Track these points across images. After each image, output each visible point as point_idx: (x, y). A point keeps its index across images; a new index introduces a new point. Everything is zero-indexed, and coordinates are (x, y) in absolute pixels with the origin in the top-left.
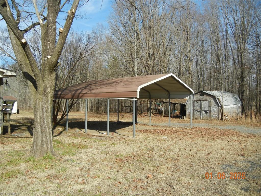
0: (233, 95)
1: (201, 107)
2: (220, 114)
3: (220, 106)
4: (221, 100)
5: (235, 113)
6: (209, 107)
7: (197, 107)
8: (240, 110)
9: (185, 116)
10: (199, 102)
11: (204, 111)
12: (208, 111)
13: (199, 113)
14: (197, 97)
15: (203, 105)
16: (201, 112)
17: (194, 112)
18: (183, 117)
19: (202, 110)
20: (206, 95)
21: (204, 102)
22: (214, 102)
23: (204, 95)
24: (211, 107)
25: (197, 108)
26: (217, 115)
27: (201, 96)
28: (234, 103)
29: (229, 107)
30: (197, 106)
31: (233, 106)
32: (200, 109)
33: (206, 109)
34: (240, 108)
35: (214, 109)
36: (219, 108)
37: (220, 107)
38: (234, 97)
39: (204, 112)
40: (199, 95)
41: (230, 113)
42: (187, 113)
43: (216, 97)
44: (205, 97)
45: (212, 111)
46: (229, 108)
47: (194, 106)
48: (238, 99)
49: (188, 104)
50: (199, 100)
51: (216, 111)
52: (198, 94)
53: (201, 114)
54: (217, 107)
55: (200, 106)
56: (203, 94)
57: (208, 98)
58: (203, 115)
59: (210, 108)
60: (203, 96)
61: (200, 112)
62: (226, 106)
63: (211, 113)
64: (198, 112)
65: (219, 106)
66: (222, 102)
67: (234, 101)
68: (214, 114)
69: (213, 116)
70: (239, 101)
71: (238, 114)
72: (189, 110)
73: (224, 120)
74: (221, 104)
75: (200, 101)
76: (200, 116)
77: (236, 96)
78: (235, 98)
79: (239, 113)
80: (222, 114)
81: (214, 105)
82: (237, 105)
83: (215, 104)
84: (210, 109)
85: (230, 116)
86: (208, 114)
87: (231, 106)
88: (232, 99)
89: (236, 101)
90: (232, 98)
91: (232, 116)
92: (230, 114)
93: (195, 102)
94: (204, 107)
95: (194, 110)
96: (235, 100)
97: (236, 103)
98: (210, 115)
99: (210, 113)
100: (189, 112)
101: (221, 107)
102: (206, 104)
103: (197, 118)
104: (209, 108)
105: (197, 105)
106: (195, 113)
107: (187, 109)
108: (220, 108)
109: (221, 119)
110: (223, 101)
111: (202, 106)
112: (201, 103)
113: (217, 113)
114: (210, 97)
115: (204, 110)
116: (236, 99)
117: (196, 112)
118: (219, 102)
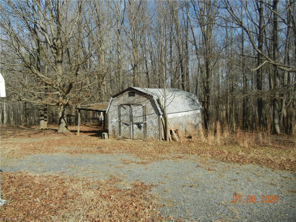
0: (188, 95)
1: (131, 117)
2: (163, 129)
3: (162, 113)
4: (162, 103)
5: (192, 125)
6: (144, 116)
7: (126, 117)
8: (199, 119)
9: (107, 133)
10: (128, 108)
11: (135, 124)
12: (142, 123)
13: (128, 128)
14: (125, 98)
15: (134, 114)
16: (131, 126)
17: (120, 126)
18: (104, 135)
19: (133, 123)
20: (138, 94)
21: (136, 108)
22: (151, 106)
23: (136, 95)
24: (147, 116)
25: (126, 119)
26: (157, 132)
27: (130, 97)
28: (189, 108)
29: (180, 115)
30: (125, 115)
31: (187, 113)
32: (129, 120)
33: (139, 120)
34: (200, 115)
35: (152, 121)
36: (159, 118)
37: (161, 116)
38: (189, 97)
39: (135, 126)
40: (127, 96)
41: (182, 125)
42: (110, 128)
43: (155, 98)
44: (136, 98)
45: (149, 125)
46: (179, 118)
47: (120, 116)
48: (197, 101)
49: (110, 112)
50: (127, 105)
51: (155, 124)
52: (127, 92)
53: (131, 130)
54: (156, 116)
55: (129, 114)
56: (134, 93)
57: (142, 99)
58: (134, 132)
59: (146, 118)
60: (134, 96)
61: (129, 126)
62: (174, 114)
63: (147, 128)
64: (126, 126)
65: (159, 115)
66: (165, 108)
67: (189, 105)
68: (151, 129)
69: (151, 134)
70: (198, 105)
71: (196, 127)
72: (113, 122)
73: (169, 140)
74: (163, 111)
75: (129, 105)
76: (130, 132)
77: (193, 96)
78: (191, 100)
79: (198, 125)
80: (165, 129)
81: (152, 113)
82: (195, 112)
83: (153, 110)
84: (146, 121)
85: (182, 131)
86: (143, 129)
87: (184, 113)
88: (186, 101)
89: (192, 105)
90: (187, 99)
91: (186, 131)
92: (183, 128)
93: (122, 108)
94: (136, 116)
95: (120, 122)
96: (191, 102)
97: (192, 108)
98: (145, 132)
99: (146, 126)
100: (113, 126)
101: (164, 115)
102: (139, 111)
103: (125, 136)
104: (144, 118)
105: (125, 113)
106: (122, 128)
107: (109, 121)
108: (161, 119)
109: (163, 138)
110: (167, 104)
111: (132, 115)
112: (131, 109)
113: (157, 127)
114: (145, 99)
115: (136, 122)
116: (194, 101)
117: (124, 125)
118: (161, 108)
